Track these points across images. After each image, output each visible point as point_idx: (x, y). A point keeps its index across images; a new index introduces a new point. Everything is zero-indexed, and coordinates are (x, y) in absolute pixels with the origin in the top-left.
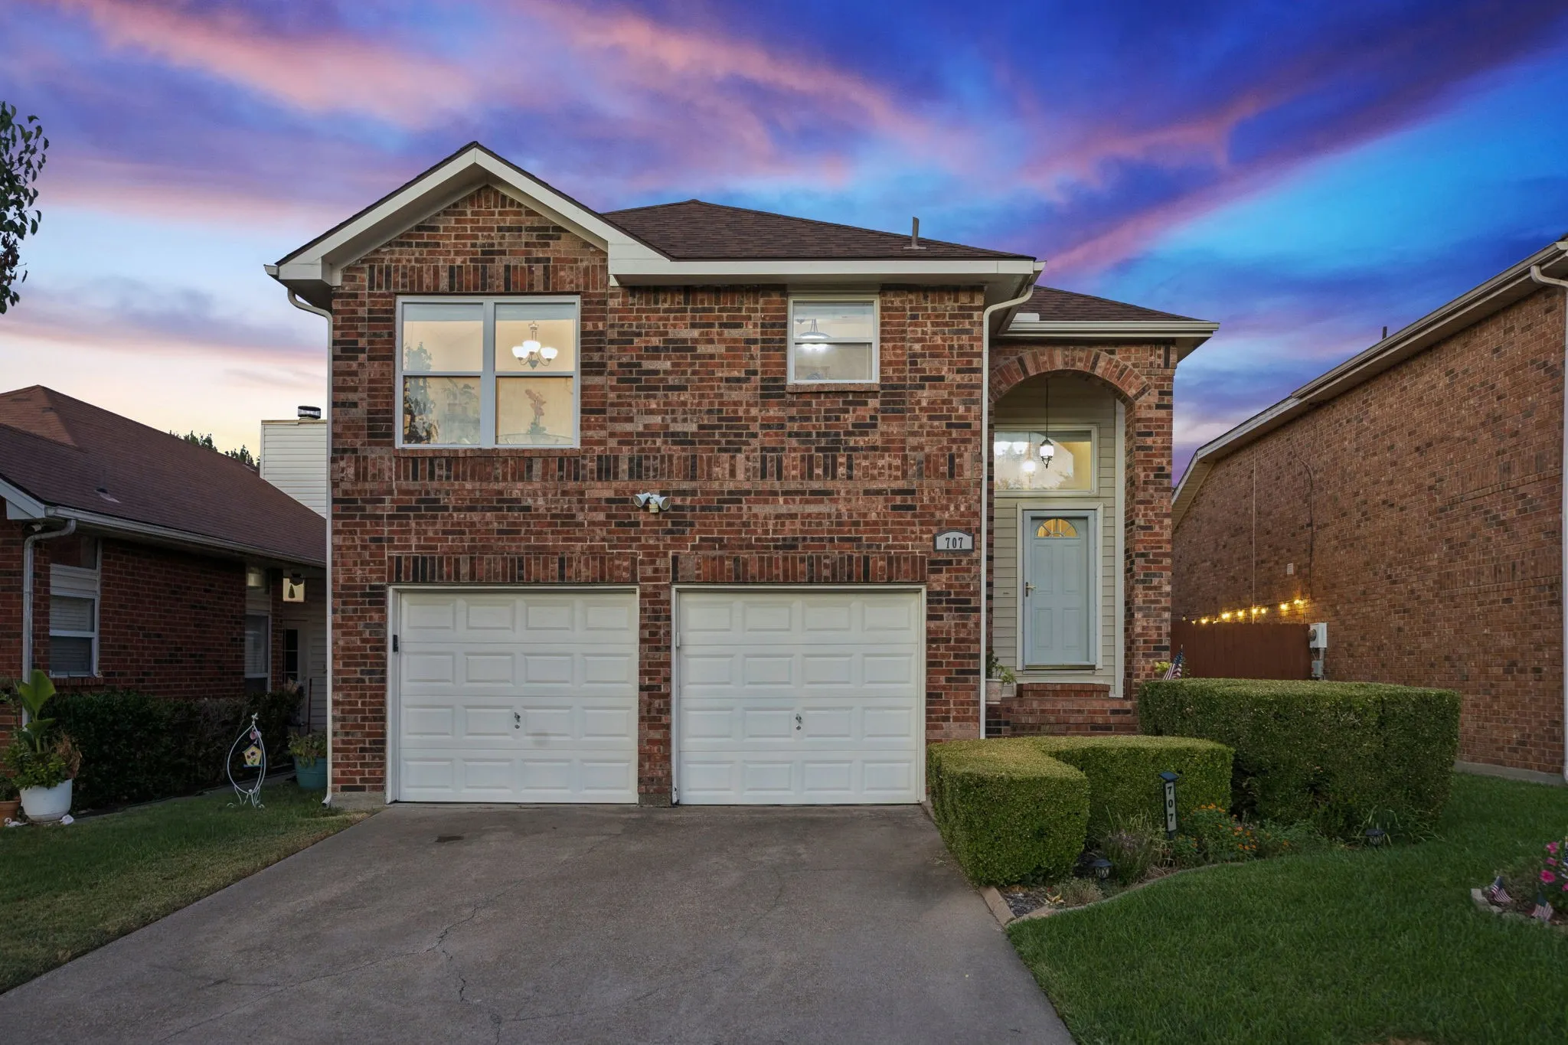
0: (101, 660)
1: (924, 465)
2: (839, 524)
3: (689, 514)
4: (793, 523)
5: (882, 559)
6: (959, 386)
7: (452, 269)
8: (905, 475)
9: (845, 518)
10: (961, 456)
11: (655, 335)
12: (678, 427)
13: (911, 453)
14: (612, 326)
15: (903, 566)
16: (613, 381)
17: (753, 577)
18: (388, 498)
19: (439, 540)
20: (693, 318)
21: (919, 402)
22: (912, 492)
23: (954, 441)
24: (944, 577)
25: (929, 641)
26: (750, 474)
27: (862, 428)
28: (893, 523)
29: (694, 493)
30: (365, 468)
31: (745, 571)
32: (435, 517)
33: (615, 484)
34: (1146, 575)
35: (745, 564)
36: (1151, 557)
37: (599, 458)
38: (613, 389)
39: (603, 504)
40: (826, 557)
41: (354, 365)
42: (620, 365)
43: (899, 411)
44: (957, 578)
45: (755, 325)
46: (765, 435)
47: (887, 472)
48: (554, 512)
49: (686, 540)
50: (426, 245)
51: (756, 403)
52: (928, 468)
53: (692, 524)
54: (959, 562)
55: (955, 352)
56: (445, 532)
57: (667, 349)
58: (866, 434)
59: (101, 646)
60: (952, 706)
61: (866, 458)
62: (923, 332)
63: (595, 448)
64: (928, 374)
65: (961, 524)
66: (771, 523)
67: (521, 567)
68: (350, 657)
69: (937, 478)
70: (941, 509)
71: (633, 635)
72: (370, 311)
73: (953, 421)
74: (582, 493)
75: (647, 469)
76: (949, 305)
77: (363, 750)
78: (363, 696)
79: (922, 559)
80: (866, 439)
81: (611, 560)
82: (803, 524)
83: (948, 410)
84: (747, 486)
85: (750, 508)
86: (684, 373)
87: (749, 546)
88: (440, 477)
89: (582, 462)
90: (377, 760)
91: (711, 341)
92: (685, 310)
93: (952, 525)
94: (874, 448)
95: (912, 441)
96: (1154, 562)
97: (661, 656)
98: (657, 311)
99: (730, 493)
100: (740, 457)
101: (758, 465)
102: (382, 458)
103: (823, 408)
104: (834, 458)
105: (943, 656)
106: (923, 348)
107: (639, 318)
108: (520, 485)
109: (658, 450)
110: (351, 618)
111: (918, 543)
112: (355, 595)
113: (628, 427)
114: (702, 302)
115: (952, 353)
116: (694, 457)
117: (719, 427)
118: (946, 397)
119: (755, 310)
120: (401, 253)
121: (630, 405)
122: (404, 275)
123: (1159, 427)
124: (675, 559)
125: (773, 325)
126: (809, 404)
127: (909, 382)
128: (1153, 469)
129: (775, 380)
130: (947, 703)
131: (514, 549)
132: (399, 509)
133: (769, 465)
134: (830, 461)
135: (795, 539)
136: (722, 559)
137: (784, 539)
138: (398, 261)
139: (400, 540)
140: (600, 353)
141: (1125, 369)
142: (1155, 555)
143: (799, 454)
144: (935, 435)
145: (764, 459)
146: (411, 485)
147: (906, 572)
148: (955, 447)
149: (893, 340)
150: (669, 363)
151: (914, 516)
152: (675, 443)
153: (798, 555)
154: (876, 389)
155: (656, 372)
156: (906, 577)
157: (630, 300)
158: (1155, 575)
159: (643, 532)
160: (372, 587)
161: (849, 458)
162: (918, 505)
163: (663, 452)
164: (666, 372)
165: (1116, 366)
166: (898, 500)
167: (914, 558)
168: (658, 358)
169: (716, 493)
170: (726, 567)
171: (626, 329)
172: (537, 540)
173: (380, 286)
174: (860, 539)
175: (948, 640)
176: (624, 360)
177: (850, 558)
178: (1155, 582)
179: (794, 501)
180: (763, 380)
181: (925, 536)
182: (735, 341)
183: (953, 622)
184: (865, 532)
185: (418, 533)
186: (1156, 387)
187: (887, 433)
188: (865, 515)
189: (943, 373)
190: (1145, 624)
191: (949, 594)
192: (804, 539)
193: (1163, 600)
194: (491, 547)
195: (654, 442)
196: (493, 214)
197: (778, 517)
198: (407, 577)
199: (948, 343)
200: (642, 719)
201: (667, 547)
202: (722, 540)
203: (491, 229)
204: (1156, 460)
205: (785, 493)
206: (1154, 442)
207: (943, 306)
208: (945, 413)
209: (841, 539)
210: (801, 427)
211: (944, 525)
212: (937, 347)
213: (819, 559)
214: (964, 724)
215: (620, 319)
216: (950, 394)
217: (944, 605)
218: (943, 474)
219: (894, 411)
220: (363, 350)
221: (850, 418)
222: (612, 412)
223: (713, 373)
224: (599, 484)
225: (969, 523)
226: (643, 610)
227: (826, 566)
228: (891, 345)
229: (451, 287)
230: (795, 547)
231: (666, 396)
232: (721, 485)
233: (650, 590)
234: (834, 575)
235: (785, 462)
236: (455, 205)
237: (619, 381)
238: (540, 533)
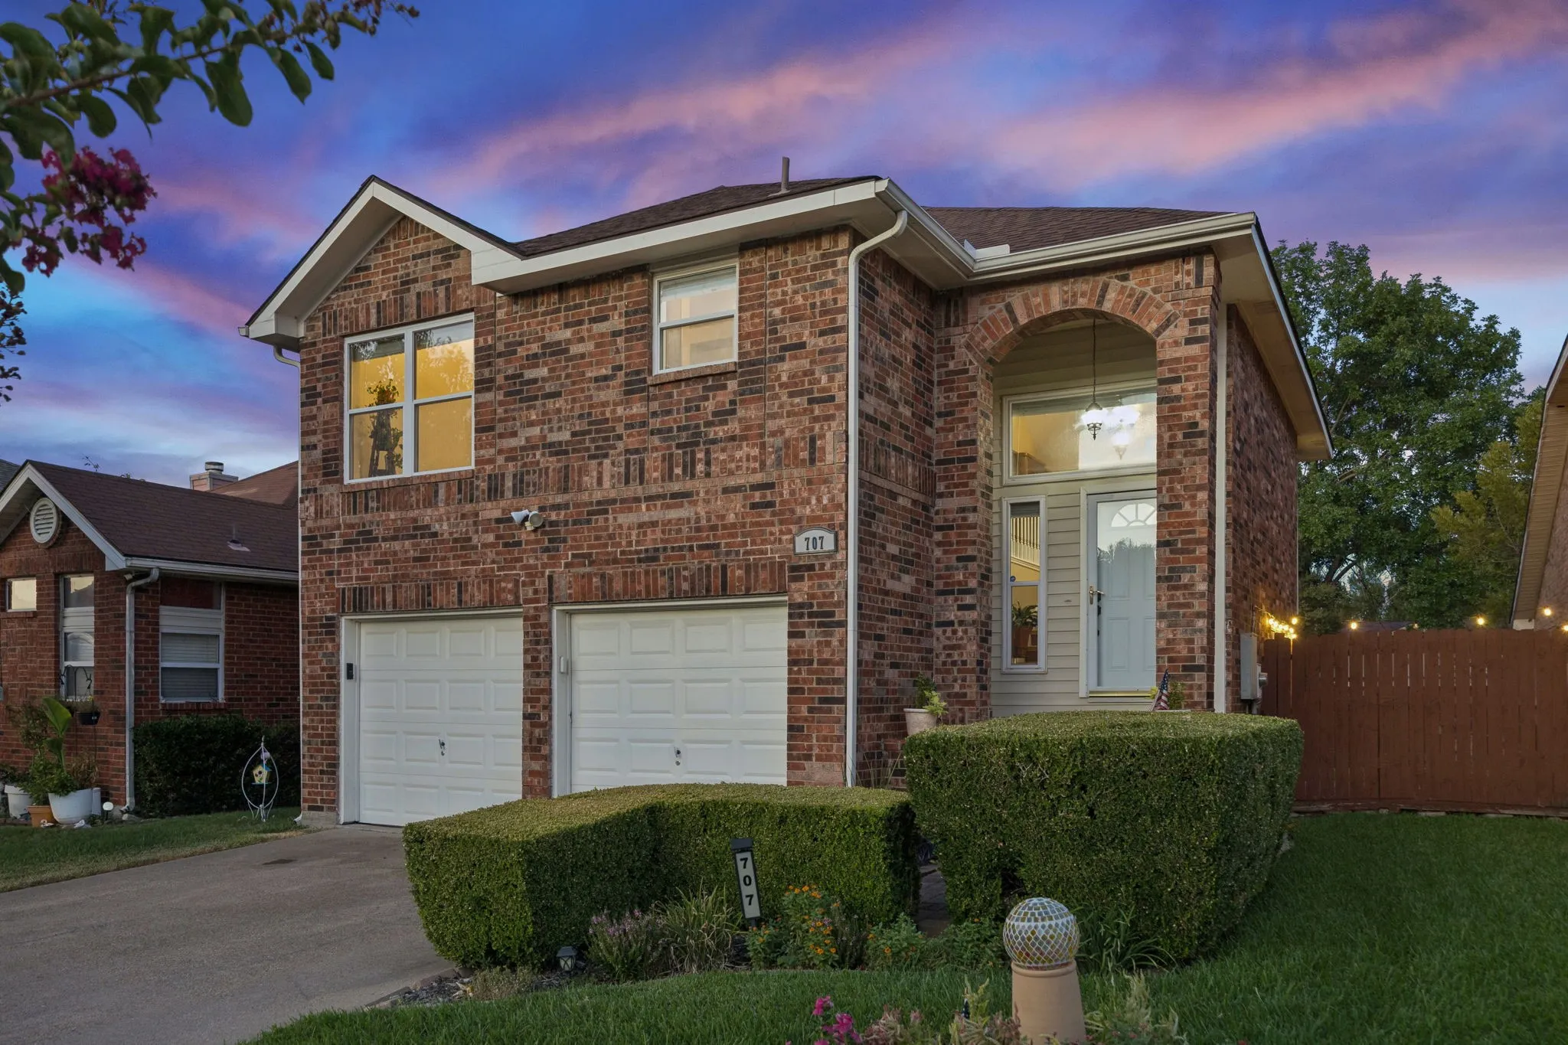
0: (227, 688)
1: (783, 453)
2: (698, 529)
3: (562, 529)
4: (654, 532)
5: (740, 568)
6: (821, 352)
7: (378, 304)
8: (763, 465)
9: (704, 522)
10: (822, 436)
11: (534, 342)
12: (553, 437)
13: (772, 439)
14: (500, 338)
15: (763, 575)
16: (500, 397)
17: (618, 595)
18: (337, 532)
19: (371, 570)
20: (567, 317)
21: (779, 377)
22: (770, 486)
23: (816, 419)
24: (805, 585)
25: (792, 663)
26: (615, 480)
27: (723, 415)
28: (753, 524)
29: (566, 506)
30: (322, 506)
31: (611, 588)
32: (368, 548)
33: (502, 503)
34: (1171, 570)
35: (611, 581)
36: (1179, 545)
37: (490, 476)
38: (501, 404)
39: (493, 525)
40: (685, 569)
41: (314, 408)
42: (507, 378)
43: (757, 392)
44: (820, 586)
45: (620, 315)
46: (628, 436)
47: (745, 464)
48: (455, 536)
49: (559, 558)
50: (362, 285)
51: (622, 401)
52: (787, 455)
53: (565, 540)
54: (822, 566)
55: (817, 311)
56: (377, 563)
57: (544, 354)
58: (725, 422)
59: (226, 676)
60: (814, 741)
61: (723, 450)
62: (784, 293)
63: (486, 467)
64: (788, 342)
65: (824, 520)
66: (634, 533)
67: (429, 594)
68: (314, 685)
69: (797, 467)
70: (802, 503)
71: (519, 661)
72: (324, 357)
73: (816, 395)
74: (477, 515)
75: (528, 485)
76: (812, 254)
77: (322, 772)
78: (322, 721)
79: (781, 565)
80: (726, 428)
81: (499, 582)
82: (663, 532)
83: (810, 383)
84: (613, 494)
85: (615, 519)
86: (559, 378)
87: (615, 561)
88: (372, 508)
89: (476, 483)
90: (331, 783)
91: (582, 340)
92: (558, 310)
93: (814, 522)
94: (733, 438)
95: (772, 425)
96: (1182, 551)
97: (542, 683)
98: (535, 316)
99: (599, 503)
100: (607, 462)
101: (622, 470)
102: (332, 494)
103: (683, 398)
104: (693, 453)
105: (805, 681)
106: (783, 312)
107: (521, 326)
108: (429, 511)
109: (538, 463)
110: (313, 648)
111: (777, 546)
112: (315, 627)
113: (513, 442)
114: (574, 299)
115: (813, 313)
116: (566, 467)
117: (589, 432)
118: (808, 367)
119: (620, 299)
120: (344, 297)
121: (514, 419)
122: (346, 318)
123: (1190, 368)
124: (550, 578)
125: (635, 312)
126: (670, 395)
127: (768, 355)
128: (1180, 427)
129: (638, 373)
130: (808, 738)
131: (425, 576)
132: (346, 542)
133: (632, 469)
134: (688, 459)
135: (656, 550)
136: (590, 576)
137: (647, 550)
138: (343, 304)
139: (345, 573)
140: (488, 369)
141: (1143, 297)
142: (1184, 542)
143: (660, 453)
144: (795, 414)
145: (627, 462)
146: (353, 519)
147: (764, 582)
148: (817, 426)
149: (752, 307)
150: (546, 370)
151: (774, 514)
152: (551, 454)
153: (659, 568)
154: (732, 368)
155: (535, 381)
156: (764, 588)
157: (515, 308)
158: (1184, 570)
159: (525, 551)
160: (328, 619)
161: (708, 452)
162: (778, 500)
163: (541, 466)
164: (544, 379)
165: (1130, 296)
166: (757, 497)
167: (772, 564)
168: (536, 366)
169: (586, 504)
170: (594, 585)
171: (511, 339)
172: (442, 566)
173: (330, 333)
174: (718, 546)
175: (811, 662)
176: (510, 372)
177: (708, 567)
178: (1185, 578)
179: (655, 505)
180: (627, 375)
181: (785, 537)
182: (602, 335)
183: (816, 640)
184: (723, 537)
185: (357, 565)
186: (1186, 315)
187: (745, 418)
188: (723, 517)
189: (804, 339)
190: (1171, 636)
191: (811, 605)
192: (665, 549)
193: (1196, 602)
194: (408, 575)
195: (534, 455)
196: (408, 244)
197: (641, 526)
198: (349, 609)
199: (810, 301)
200: (525, 749)
201: (545, 565)
202: (590, 555)
203: (407, 259)
204: (1185, 414)
205: (649, 498)
206: (1183, 390)
207: (804, 257)
208: (807, 386)
209: (700, 547)
210: (663, 422)
211: (804, 523)
212: (797, 308)
213: (678, 570)
214: (828, 764)
215: (507, 329)
216: (812, 362)
217: (806, 619)
218: (803, 461)
219: (752, 392)
220: (319, 395)
221: (710, 406)
222: (500, 428)
223: (583, 374)
224: (489, 505)
225: (832, 518)
226: (526, 634)
227: (685, 579)
228: (748, 314)
229: (379, 323)
230: (655, 559)
231: (544, 405)
232: (590, 495)
233: (532, 612)
234: (693, 589)
235: (647, 465)
236: (382, 241)
237: (507, 394)
238: (444, 558)
